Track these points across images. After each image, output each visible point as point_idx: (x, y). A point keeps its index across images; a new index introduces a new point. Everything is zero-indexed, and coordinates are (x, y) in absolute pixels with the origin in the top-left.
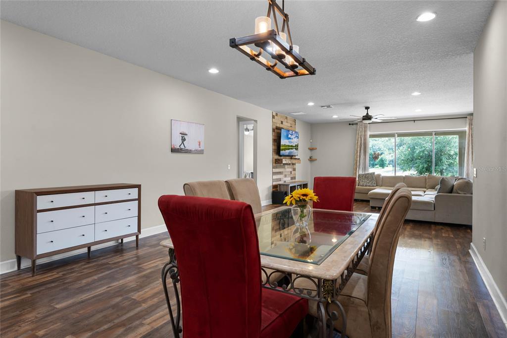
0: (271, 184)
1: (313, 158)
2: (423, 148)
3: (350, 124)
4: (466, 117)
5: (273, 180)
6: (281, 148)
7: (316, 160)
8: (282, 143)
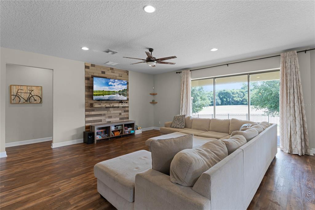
0: (84, 125)
1: (155, 101)
2: (271, 92)
3: (177, 73)
4: (280, 55)
5: (86, 122)
6: (94, 93)
7: (157, 103)
8: (94, 90)
